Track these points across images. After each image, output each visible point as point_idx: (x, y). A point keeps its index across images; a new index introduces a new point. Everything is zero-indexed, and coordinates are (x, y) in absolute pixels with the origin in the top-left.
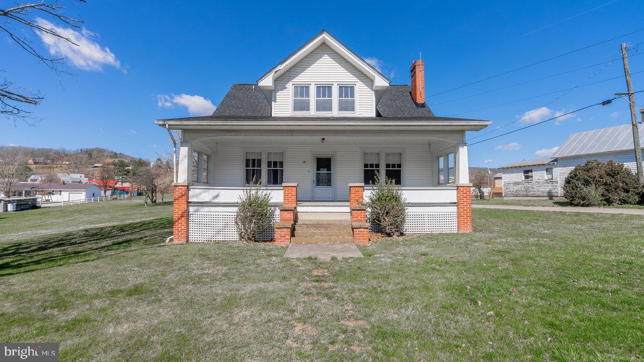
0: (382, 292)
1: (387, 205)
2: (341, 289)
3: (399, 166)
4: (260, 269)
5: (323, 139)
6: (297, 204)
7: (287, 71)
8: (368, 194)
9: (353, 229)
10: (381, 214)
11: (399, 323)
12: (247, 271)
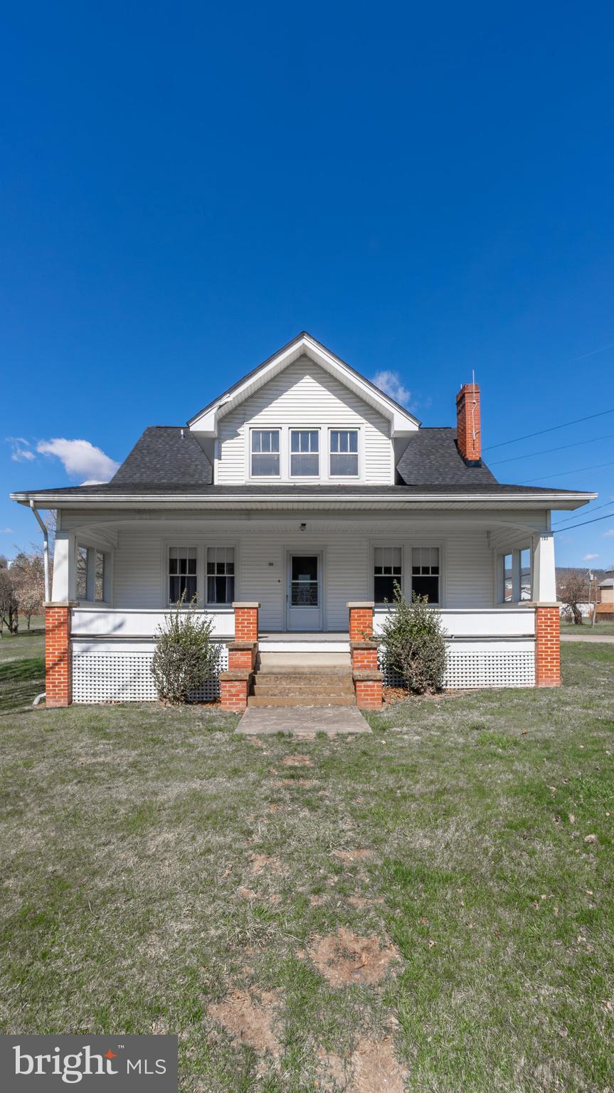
0: (404, 797)
1: (415, 640)
2: (331, 793)
3: (436, 570)
4: (193, 755)
5: (304, 525)
6: (258, 638)
7: (240, 405)
8: (381, 621)
9: (355, 681)
10: (403, 657)
11: (432, 855)
12: (172, 759)
